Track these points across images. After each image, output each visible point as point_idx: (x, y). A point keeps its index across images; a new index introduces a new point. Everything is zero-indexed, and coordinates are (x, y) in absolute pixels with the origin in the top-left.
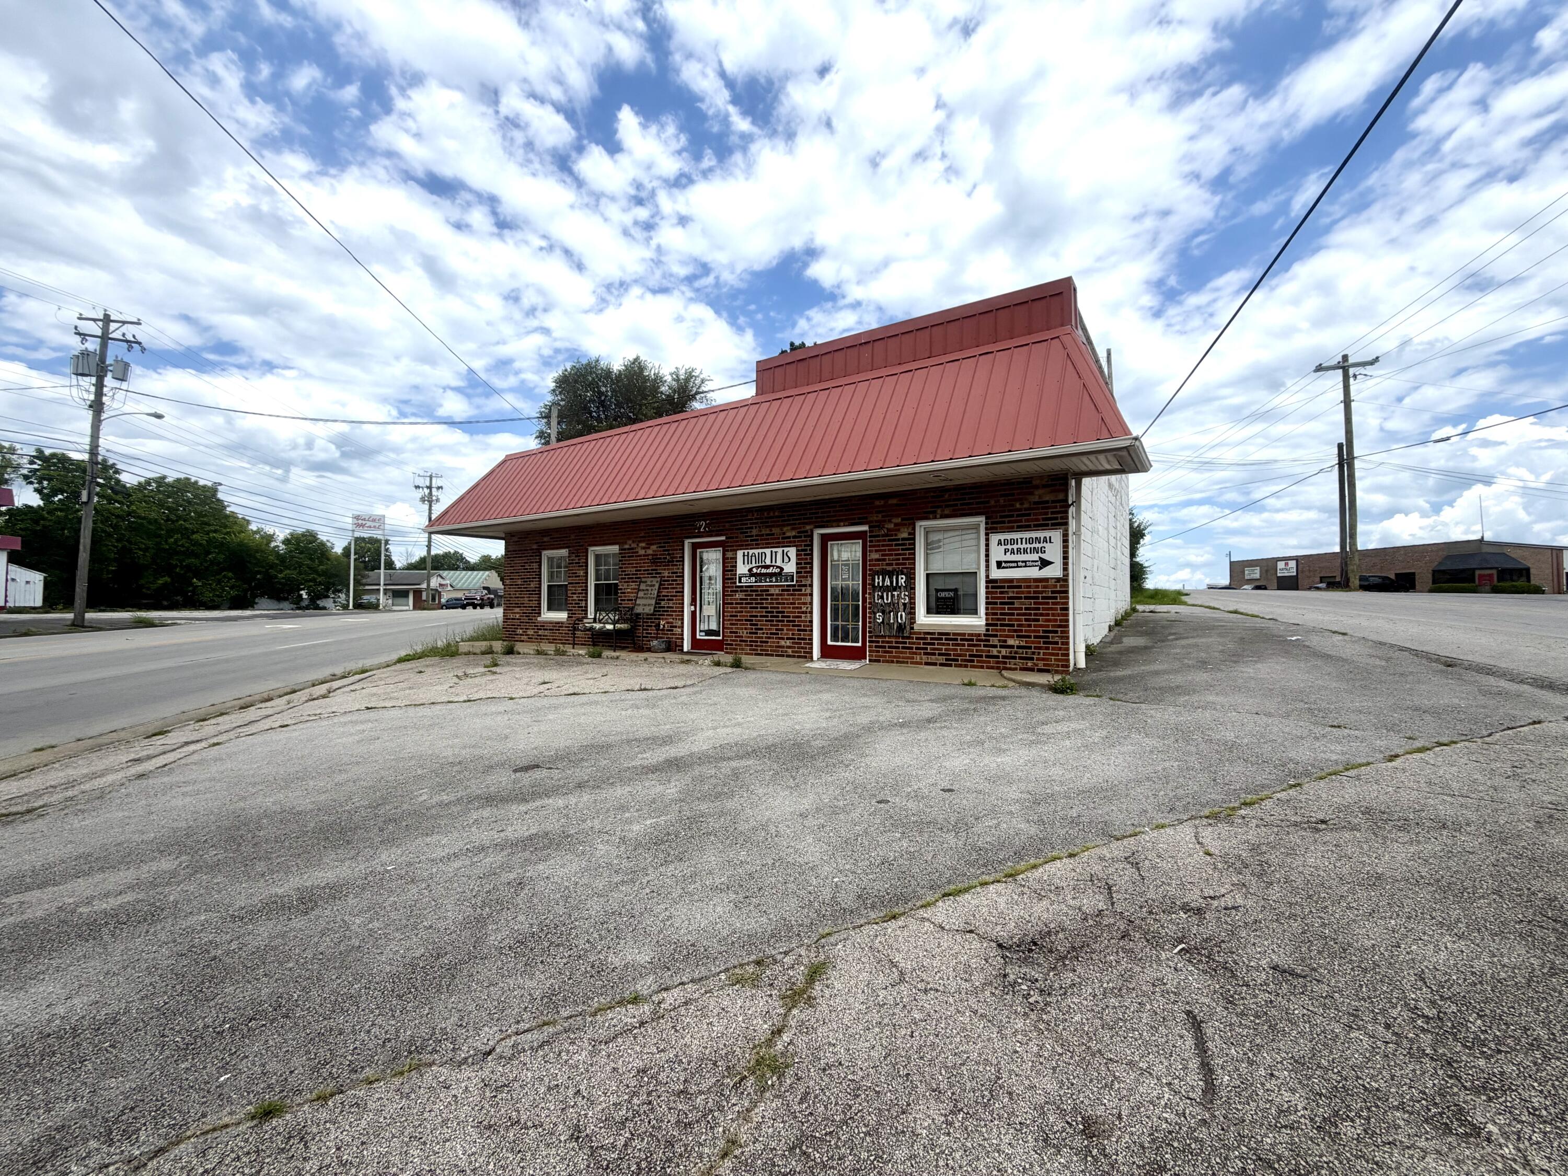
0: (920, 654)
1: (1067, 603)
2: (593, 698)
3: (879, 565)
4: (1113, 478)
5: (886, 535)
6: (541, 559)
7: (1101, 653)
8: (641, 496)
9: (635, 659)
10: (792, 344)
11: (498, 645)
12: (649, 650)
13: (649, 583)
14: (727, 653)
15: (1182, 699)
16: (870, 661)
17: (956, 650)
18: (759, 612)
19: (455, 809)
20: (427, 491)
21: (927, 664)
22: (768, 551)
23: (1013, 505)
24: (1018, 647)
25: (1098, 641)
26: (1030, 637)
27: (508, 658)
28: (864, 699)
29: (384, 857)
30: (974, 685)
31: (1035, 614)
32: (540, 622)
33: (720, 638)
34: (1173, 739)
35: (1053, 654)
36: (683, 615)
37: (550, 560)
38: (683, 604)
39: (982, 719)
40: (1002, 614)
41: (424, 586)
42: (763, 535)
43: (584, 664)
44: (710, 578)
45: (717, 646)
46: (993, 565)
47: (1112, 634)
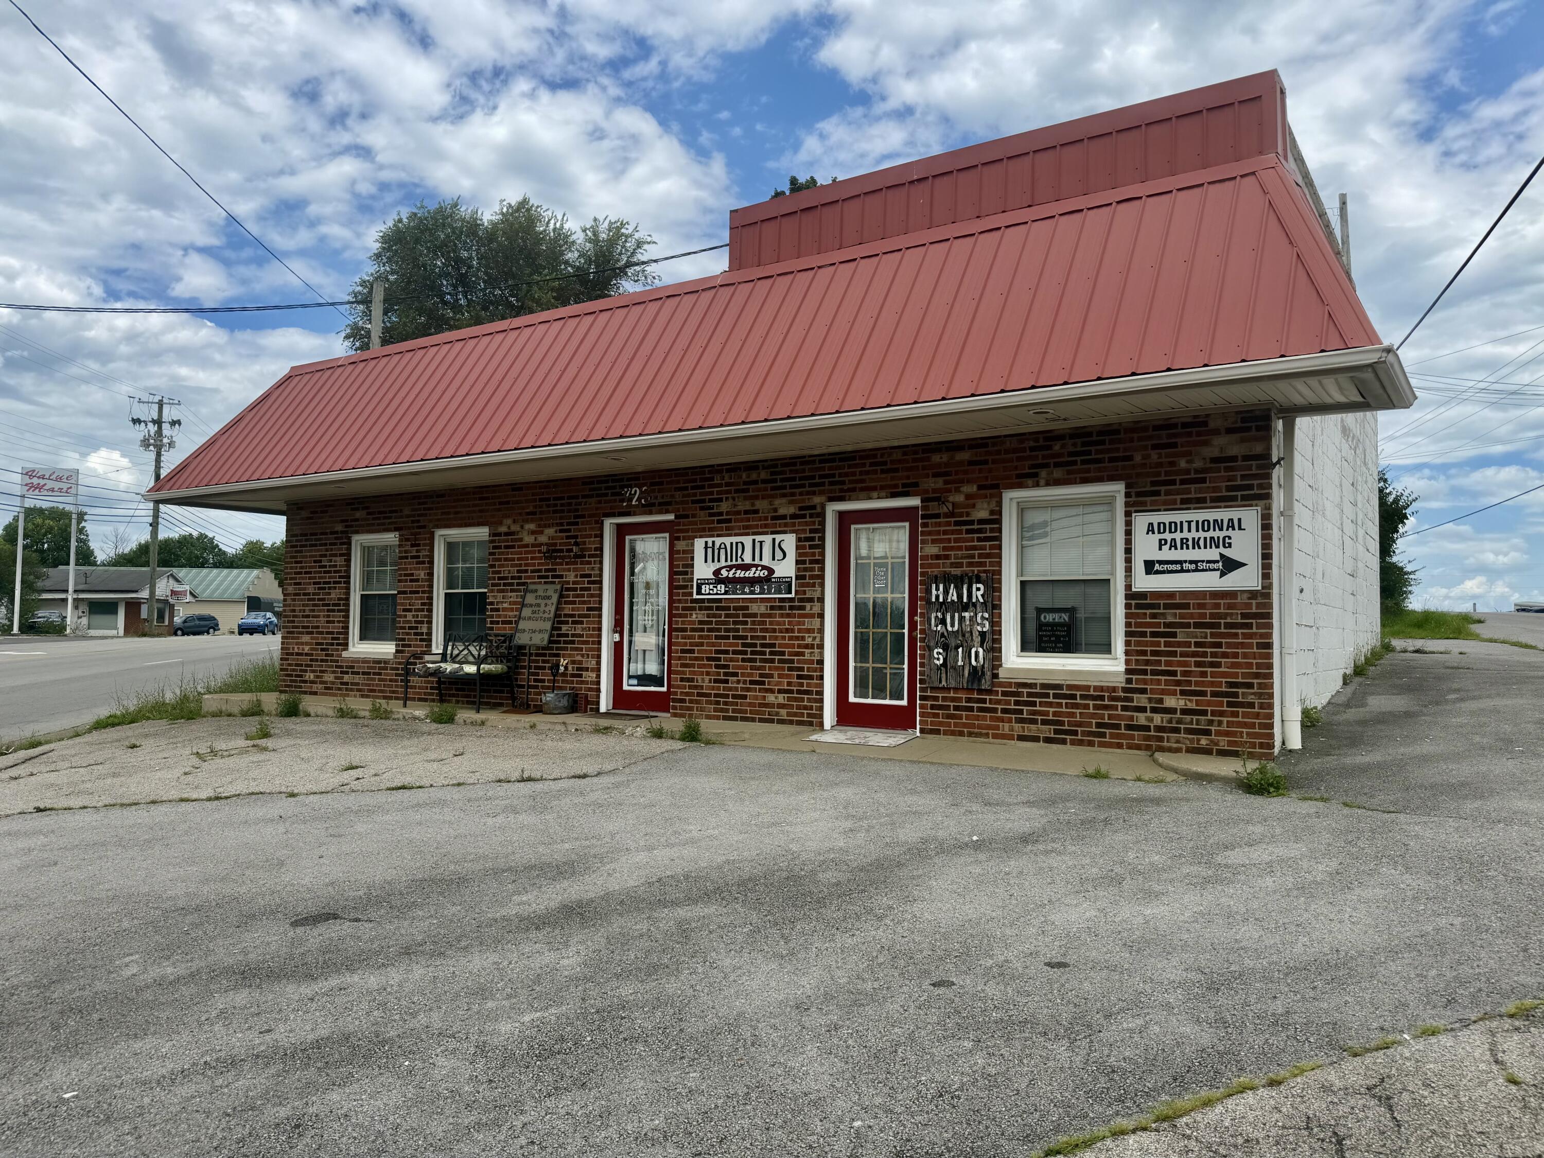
0: (1010, 721)
1: (1270, 635)
2: (435, 794)
3: (938, 566)
4: (1350, 418)
5: (952, 514)
6: (349, 549)
7: (1330, 724)
8: (528, 442)
9: (514, 725)
10: (793, 181)
11: (270, 700)
12: (539, 709)
13: (540, 593)
14: (675, 715)
15: (1470, 806)
16: (922, 731)
17: (1073, 715)
18: (731, 645)
19: (186, 991)
20: (153, 429)
21: (1022, 738)
22: (747, 540)
23: (1172, 464)
24: (1185, 712)
25: (1324, 701)
26: (1203, 693)
27: (290, 723)
28: (910, 799)
29: (58, 1076)
30: (1105, 776)
31: (1214, 655)
32: (347, 660)
33: (664, 689)
34: (1452, 877)
35: (1245, 725)
36: (599, 650)
37: (367, 551)
38: (600, 629)
39: (1119, 837)
40: (1154, 653)
41: (145, 594)
42: (739, 513)
43: (423, 734)
44: (648, 586)
45: (658, 703)
46: (1139, 567)
47: (1350, 689)
